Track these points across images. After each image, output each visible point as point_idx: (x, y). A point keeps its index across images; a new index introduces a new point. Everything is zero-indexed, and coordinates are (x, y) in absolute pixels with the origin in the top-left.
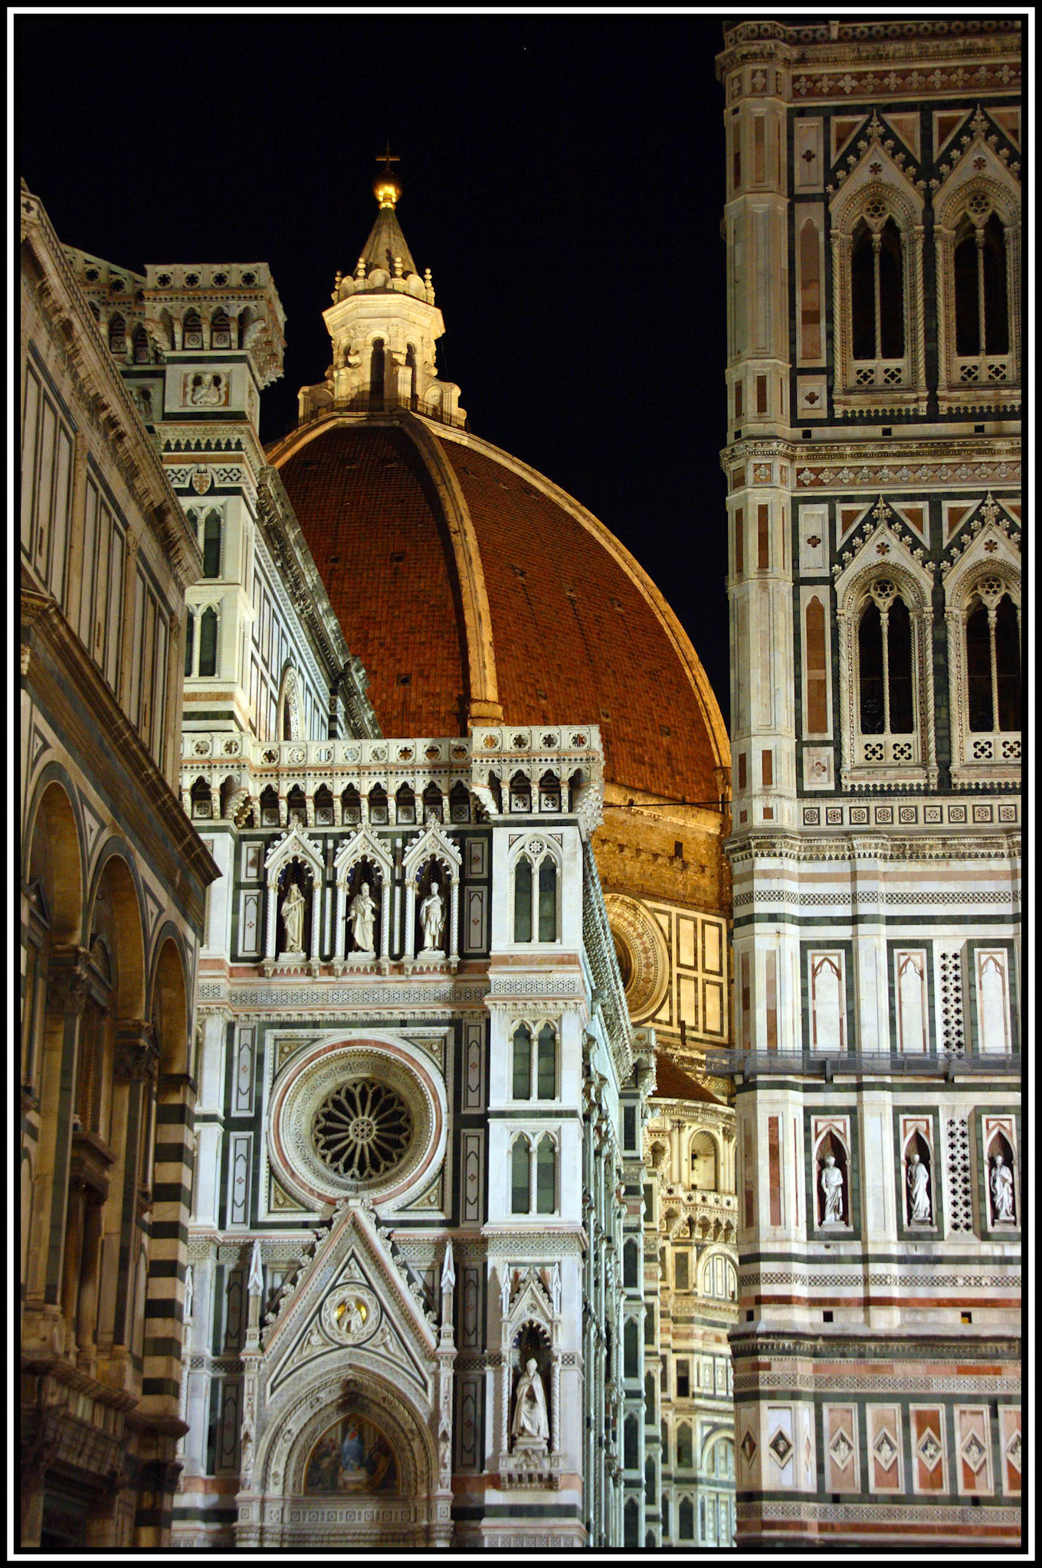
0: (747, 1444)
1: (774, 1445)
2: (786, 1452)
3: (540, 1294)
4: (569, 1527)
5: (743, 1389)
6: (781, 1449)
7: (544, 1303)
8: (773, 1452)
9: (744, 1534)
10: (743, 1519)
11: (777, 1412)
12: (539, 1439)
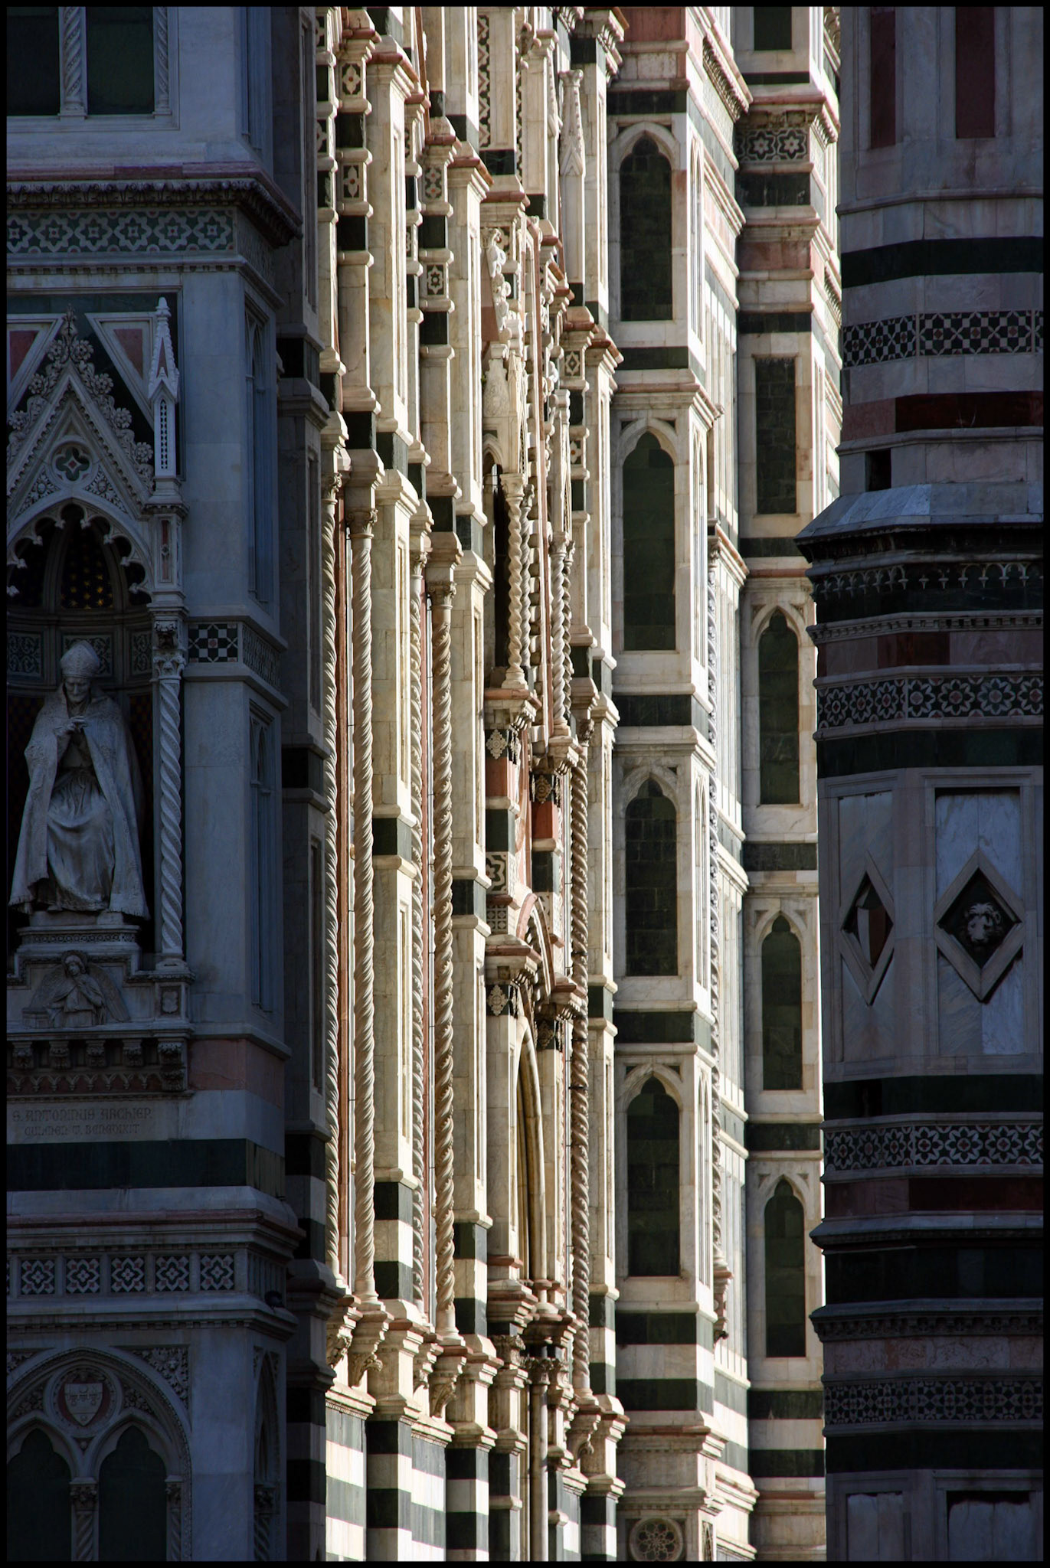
0: (863, 918)
1: (954, 920)
2: (995, 941)
3: (100, 415)
4: (221, 1218)
5: (850, 729)
6: (978, 931)
7: (120, 446)
8: (948, 943)
9: (848, 1225)
10: (846, 1176)
11: (970, 804)
12: (110, 922)
